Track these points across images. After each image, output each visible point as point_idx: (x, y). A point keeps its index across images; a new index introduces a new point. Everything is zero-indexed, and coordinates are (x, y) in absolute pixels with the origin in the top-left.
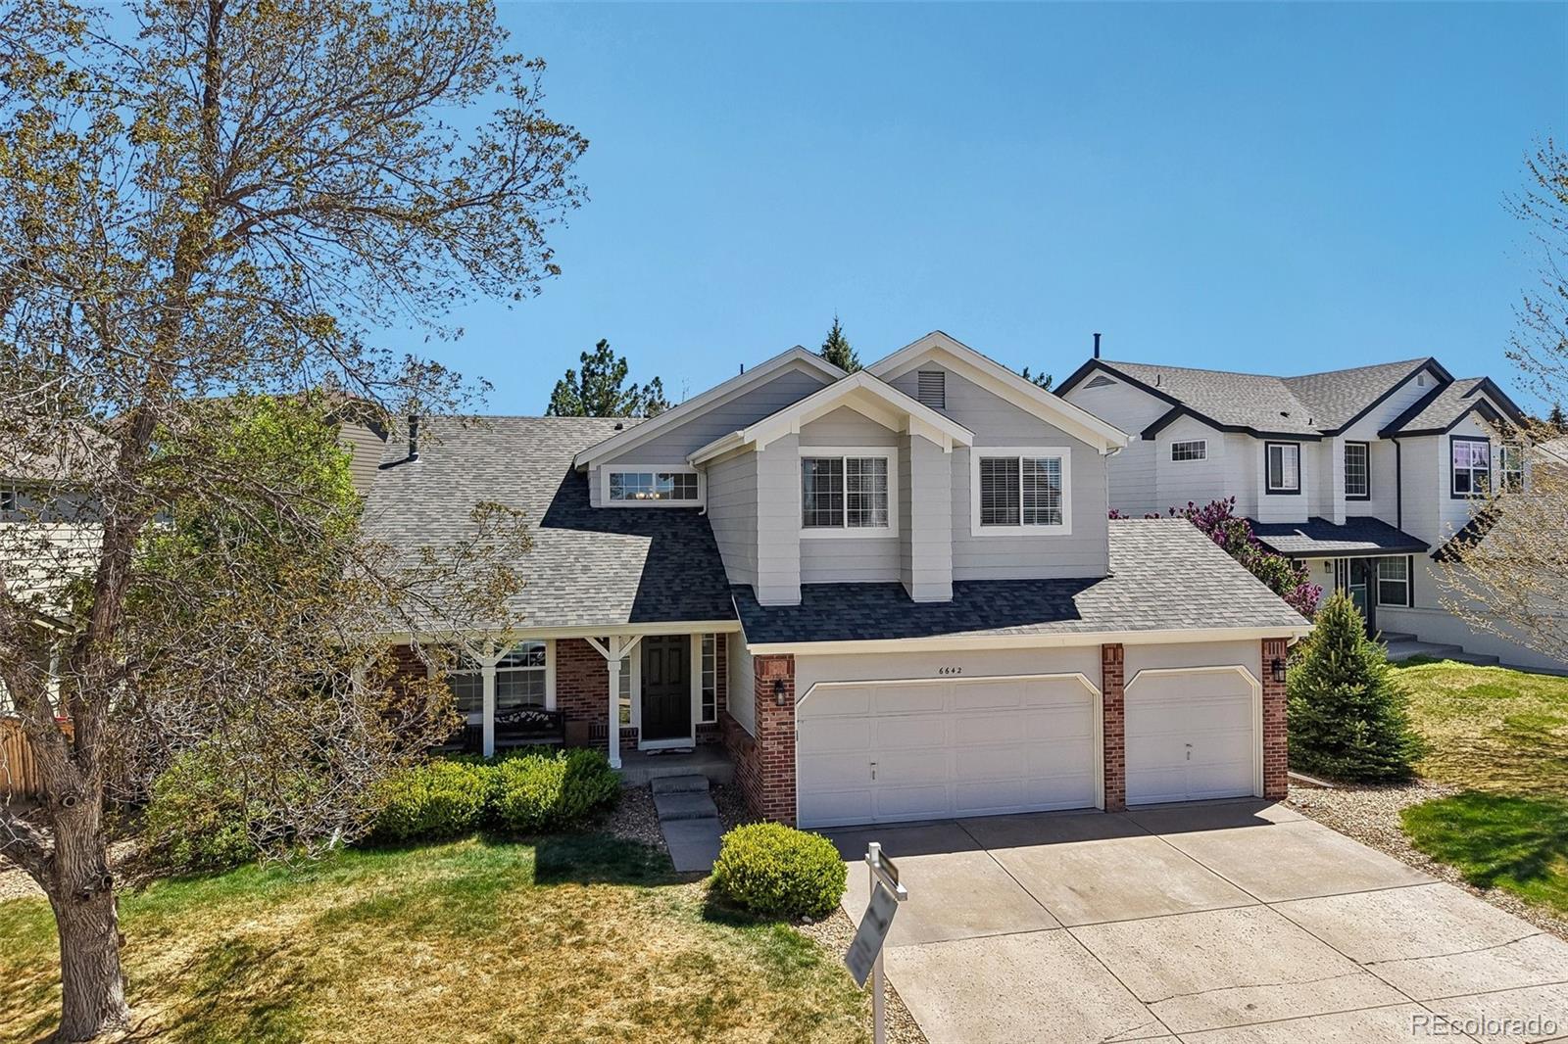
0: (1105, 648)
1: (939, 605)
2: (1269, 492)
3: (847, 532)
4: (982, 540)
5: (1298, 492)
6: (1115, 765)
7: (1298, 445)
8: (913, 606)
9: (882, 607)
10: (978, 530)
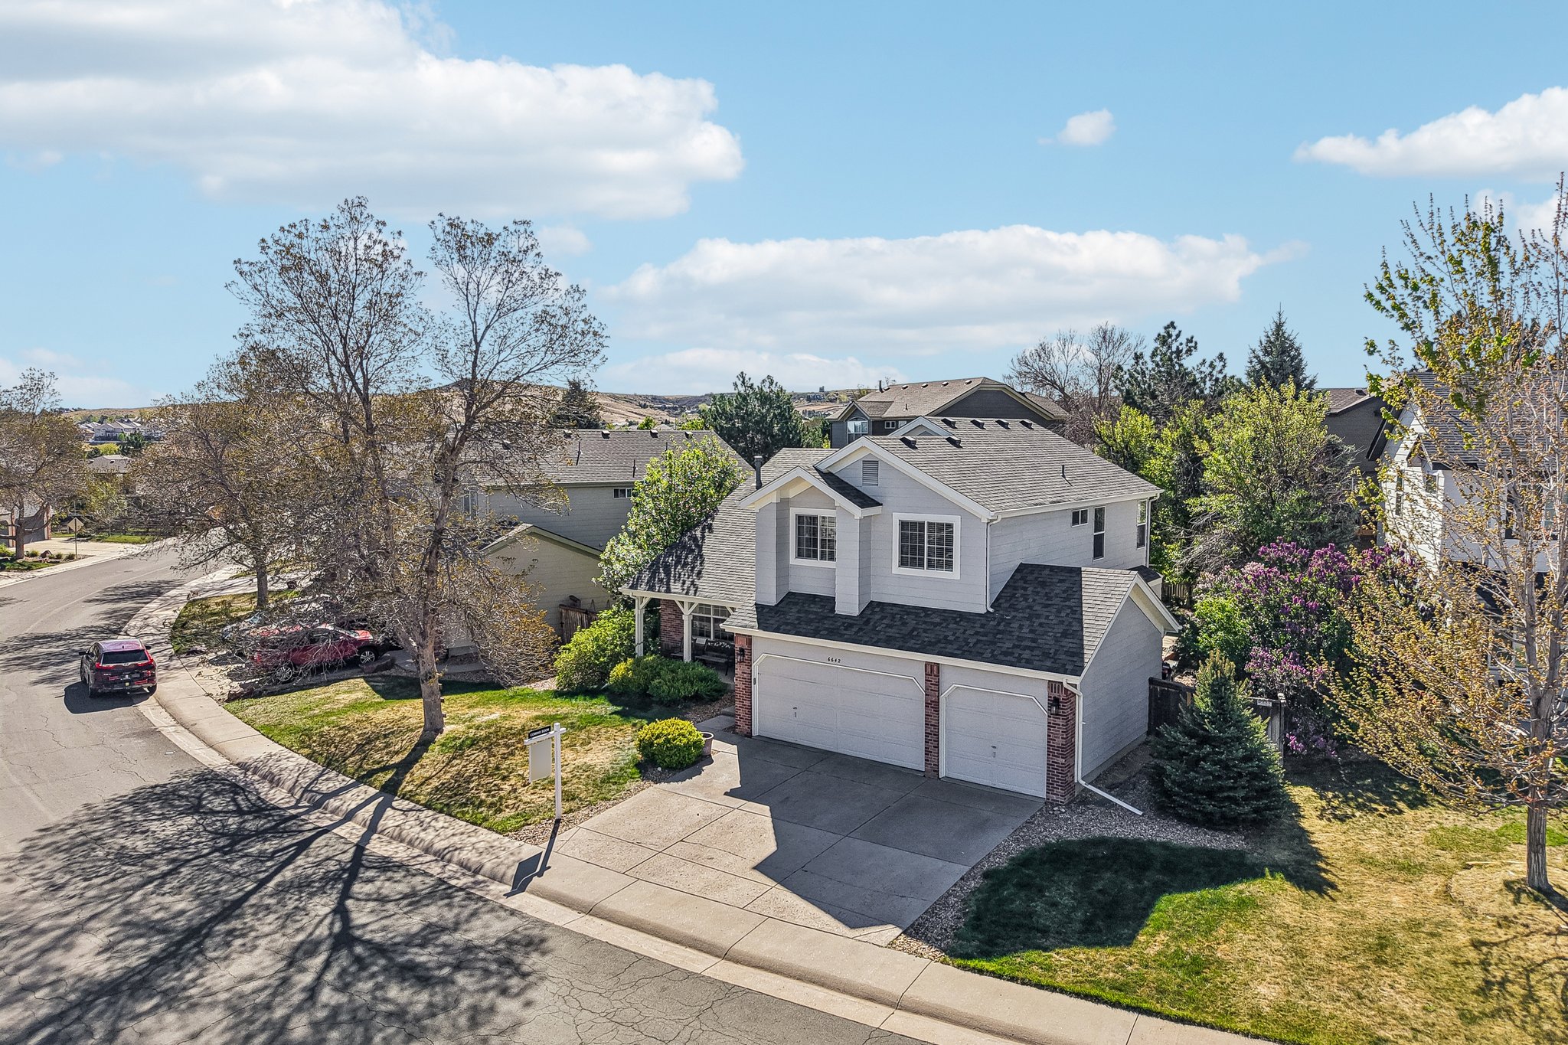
0: (927, 664)
1: (847, 617)
3: (818, 563)
4: (899, 577)
6: (932, 745)
8: (832, 615)
9: (816, 613)
10: (896, 569)
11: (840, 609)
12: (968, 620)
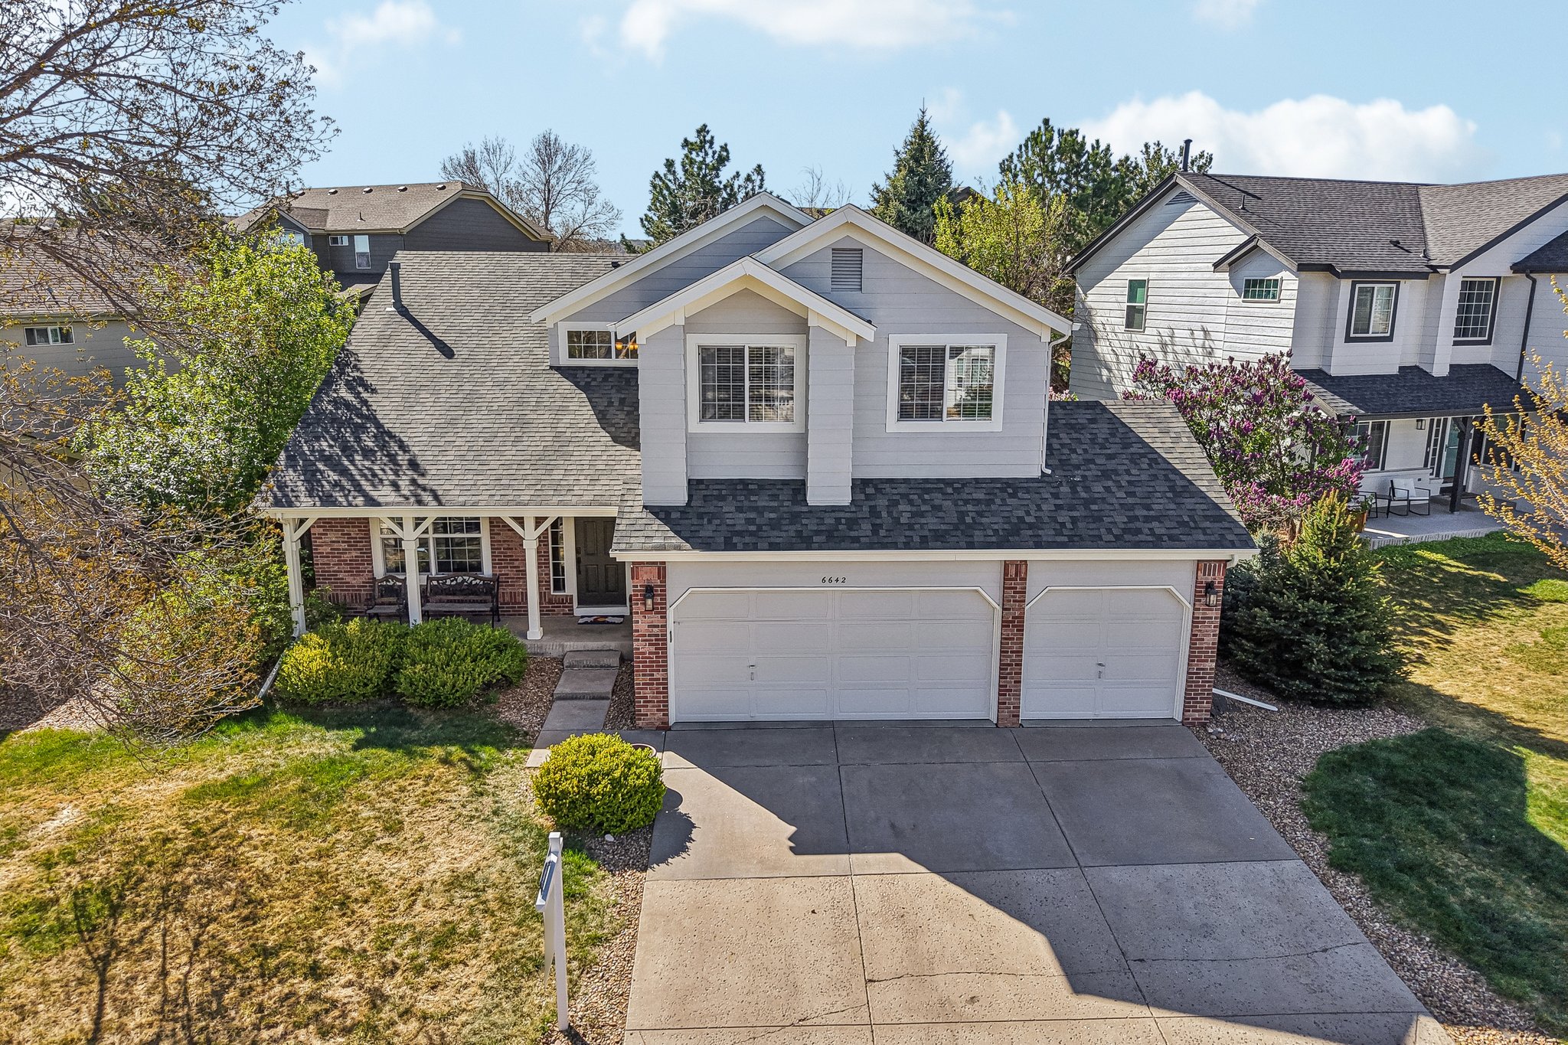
0: (1007, 564)
1: (834, 509)
2: (1348, 339)
3: (747, 427)
4: (898, 436)
5: (1390, 339)
6: (1010, 682)
7: (1398, 284)
8: (805, 509)
9: (773, 510)
10: (894, 425)
11: (816, 497)
12: (1028, 491)
